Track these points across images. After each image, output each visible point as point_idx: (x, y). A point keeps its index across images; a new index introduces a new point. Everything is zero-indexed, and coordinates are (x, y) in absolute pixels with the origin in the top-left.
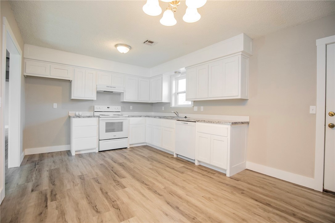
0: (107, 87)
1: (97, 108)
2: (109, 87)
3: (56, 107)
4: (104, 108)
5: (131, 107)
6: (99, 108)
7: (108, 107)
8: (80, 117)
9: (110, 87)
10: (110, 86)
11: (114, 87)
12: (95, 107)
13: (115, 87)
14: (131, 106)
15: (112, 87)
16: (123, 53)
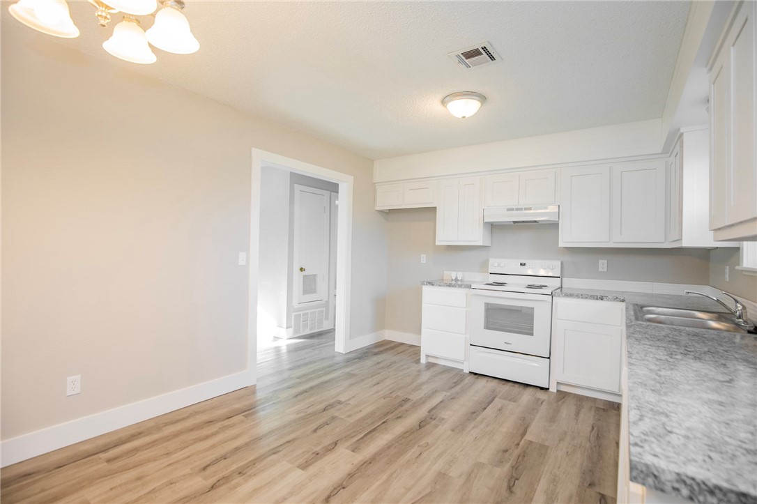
0: (508, 210)
1: (496, 264)
2: (512, 210)
3: (425, 262)
4: (512, 266)
5: (603, 264)
6: (499, 265)
7: (523, 262)
8: (433, 285)
9: (517, 209)
10: (515, 207)
11: (526, 209)
12: (491, 261)
13: (530, 209)
14: (600, 261)
15: (521, 209)
16: (464, 117)
